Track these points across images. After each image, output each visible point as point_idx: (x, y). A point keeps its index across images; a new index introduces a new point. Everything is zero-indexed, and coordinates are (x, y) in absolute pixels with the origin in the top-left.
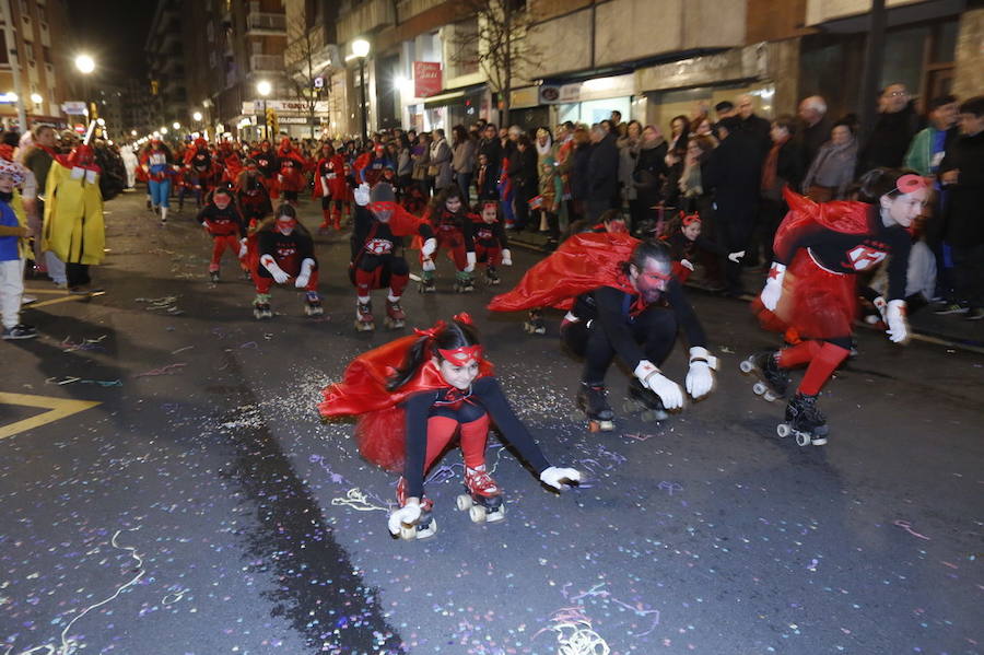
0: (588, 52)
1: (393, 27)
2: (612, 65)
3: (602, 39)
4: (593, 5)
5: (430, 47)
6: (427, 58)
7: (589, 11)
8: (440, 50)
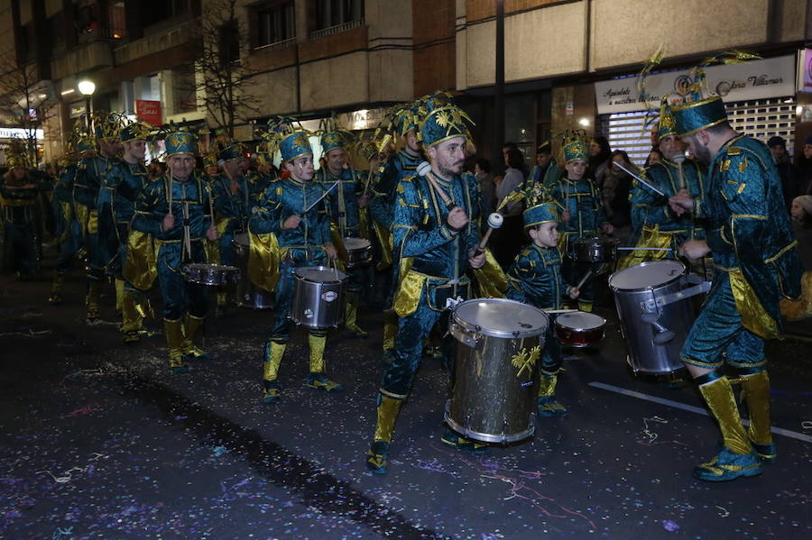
0: (295, 101)
1: (111, 68)
2: (315, 111)
3: (305, 91)
4: (297, 64)
5: (148, 88)
6: (145, 98)
7: (294, 69)
8: (158, 91)
